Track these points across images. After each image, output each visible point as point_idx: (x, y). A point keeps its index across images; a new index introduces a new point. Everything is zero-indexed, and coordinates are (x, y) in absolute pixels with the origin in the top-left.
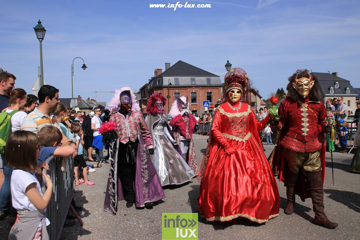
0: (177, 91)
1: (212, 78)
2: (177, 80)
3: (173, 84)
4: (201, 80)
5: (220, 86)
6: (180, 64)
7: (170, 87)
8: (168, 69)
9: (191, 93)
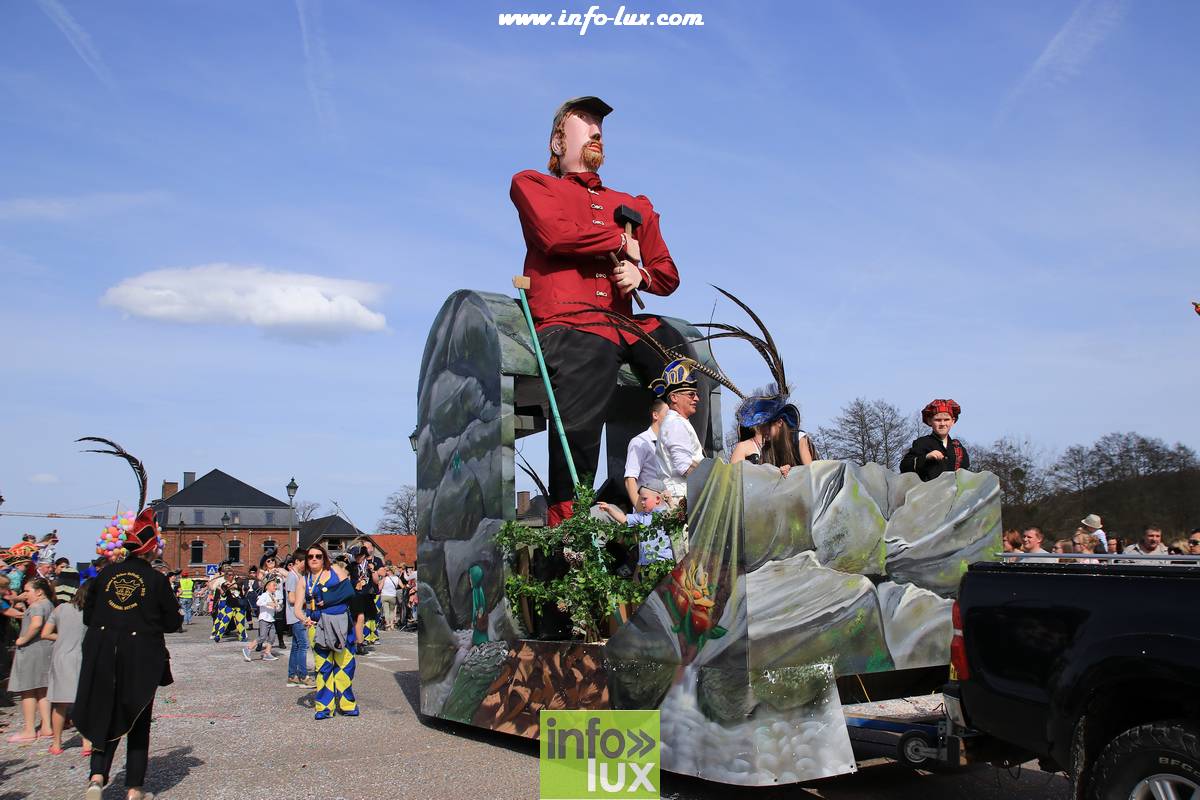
0: (198, 538)
1: (279, 513)
2: (199, 515)
3: (190, 520)
4: (254, 515)
5: (295, 529)
6: (216, 475)
7: (182, 528)
8: (189, 484)
9: (230, 542)
